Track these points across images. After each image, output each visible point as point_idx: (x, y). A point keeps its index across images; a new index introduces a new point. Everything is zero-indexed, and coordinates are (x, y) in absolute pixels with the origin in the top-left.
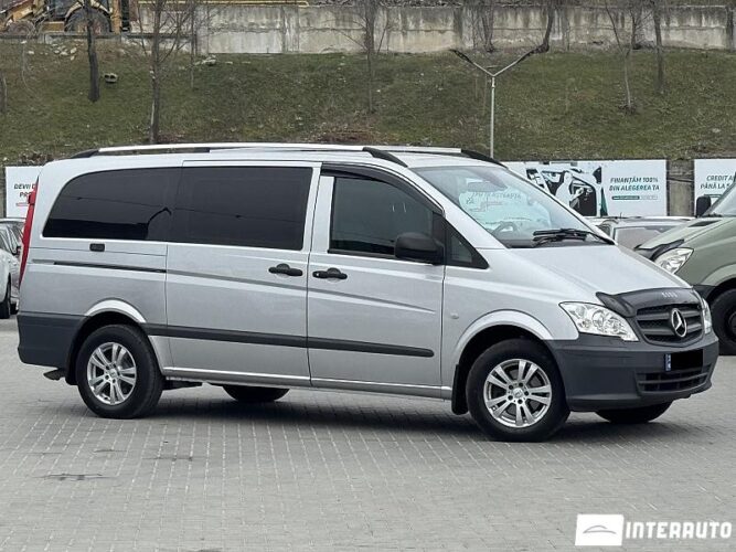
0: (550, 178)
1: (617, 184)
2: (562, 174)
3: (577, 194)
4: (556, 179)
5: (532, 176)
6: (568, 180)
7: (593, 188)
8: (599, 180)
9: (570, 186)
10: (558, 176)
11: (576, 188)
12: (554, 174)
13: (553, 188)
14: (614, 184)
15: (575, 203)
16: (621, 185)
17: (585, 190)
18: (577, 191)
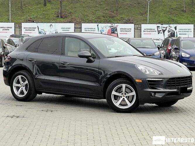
0: (163, 28)
2: (166, 28)
3: (170, 33)
4: (165, 29)
5: (158, 28)
6: (168, 29)
7: (174, 31)
8: (176, 29)
9: (168, 31)
10: (165, 28)
11: (170, 31)
12: (164, 28)
13: (164, 31)
15: (169, 35)
16: (181, 31)
17: (172, 32)
18: (170, 32)
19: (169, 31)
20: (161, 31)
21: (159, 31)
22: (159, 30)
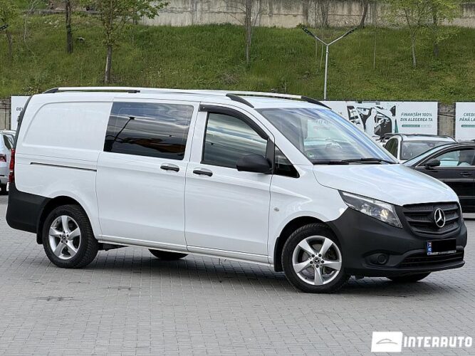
0: (362, 112)
1: (405, 117)
2: (370, 110)
3: (380, 123)
4: (366, 113)
5: (351, 111)
7: (390, 119)
8: (394, 114)
10: (368, 111)
11: (379, 119)
12: (365, 109)
14: (403, 117)
15: (378, 129)
16: (408, 117)
17: (385, 120)
18: (380, 121)
19: (377, 119)
20: (357, 117)
21: (353, 118)
22: (352, 116)
